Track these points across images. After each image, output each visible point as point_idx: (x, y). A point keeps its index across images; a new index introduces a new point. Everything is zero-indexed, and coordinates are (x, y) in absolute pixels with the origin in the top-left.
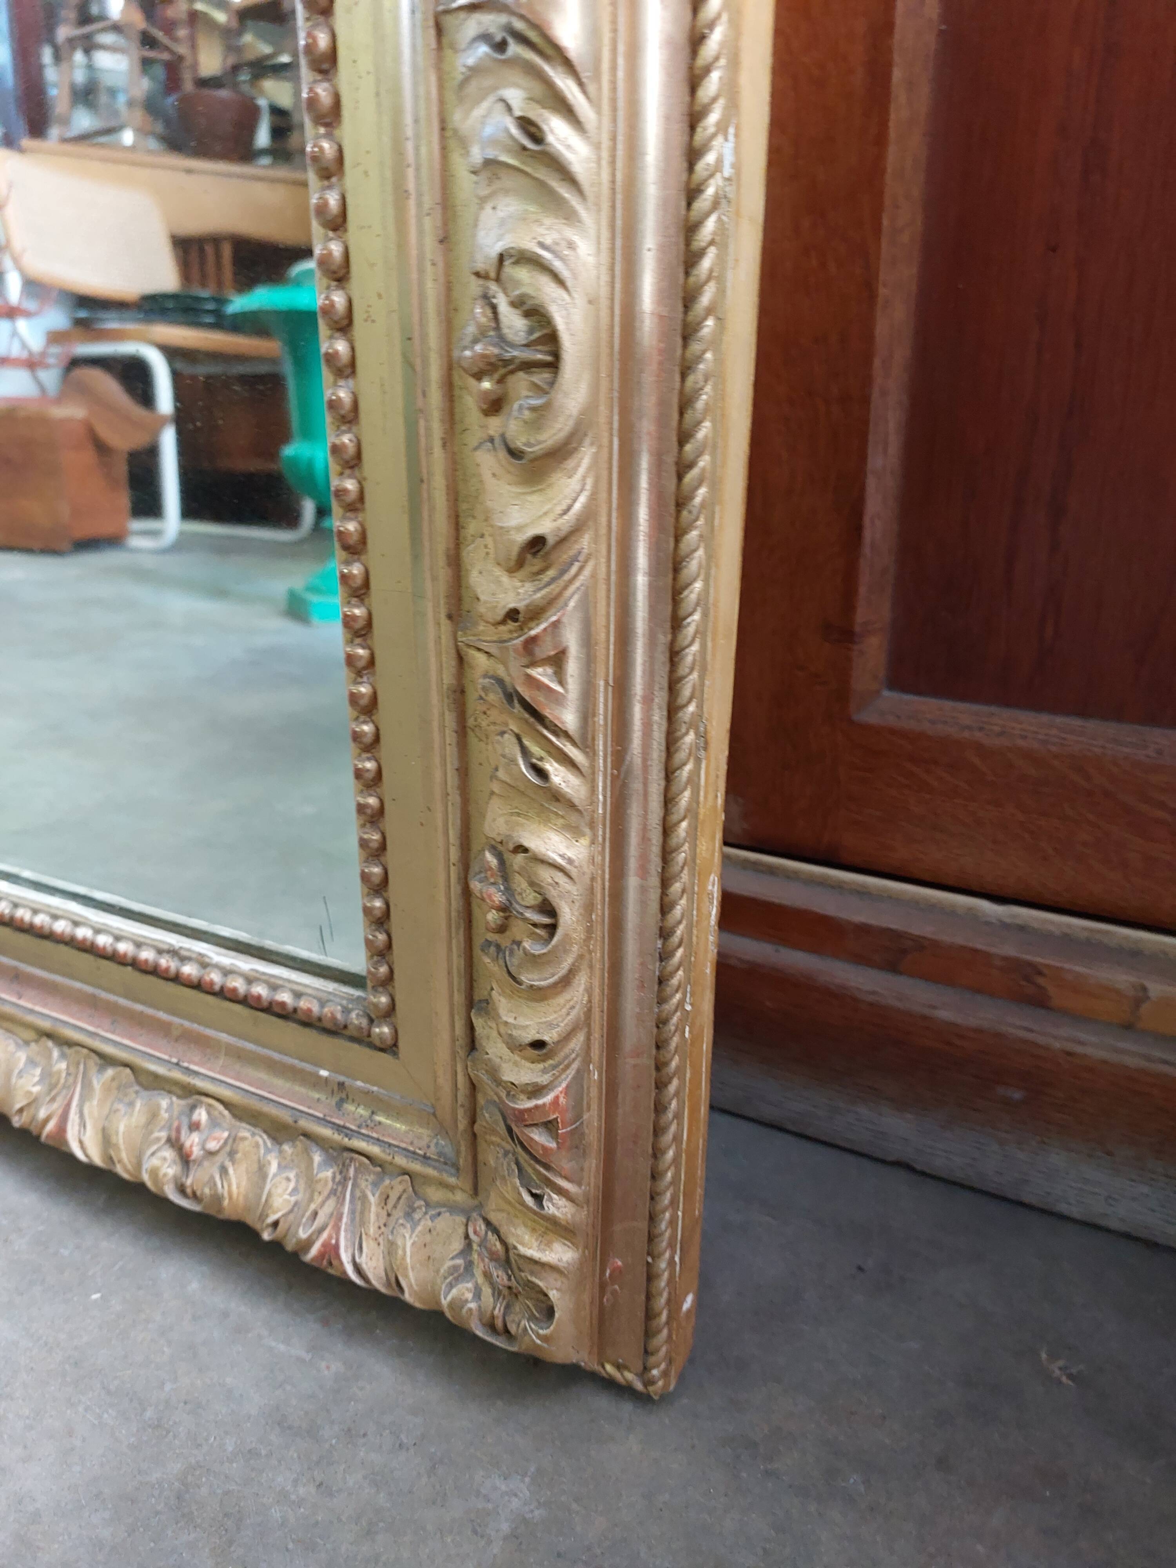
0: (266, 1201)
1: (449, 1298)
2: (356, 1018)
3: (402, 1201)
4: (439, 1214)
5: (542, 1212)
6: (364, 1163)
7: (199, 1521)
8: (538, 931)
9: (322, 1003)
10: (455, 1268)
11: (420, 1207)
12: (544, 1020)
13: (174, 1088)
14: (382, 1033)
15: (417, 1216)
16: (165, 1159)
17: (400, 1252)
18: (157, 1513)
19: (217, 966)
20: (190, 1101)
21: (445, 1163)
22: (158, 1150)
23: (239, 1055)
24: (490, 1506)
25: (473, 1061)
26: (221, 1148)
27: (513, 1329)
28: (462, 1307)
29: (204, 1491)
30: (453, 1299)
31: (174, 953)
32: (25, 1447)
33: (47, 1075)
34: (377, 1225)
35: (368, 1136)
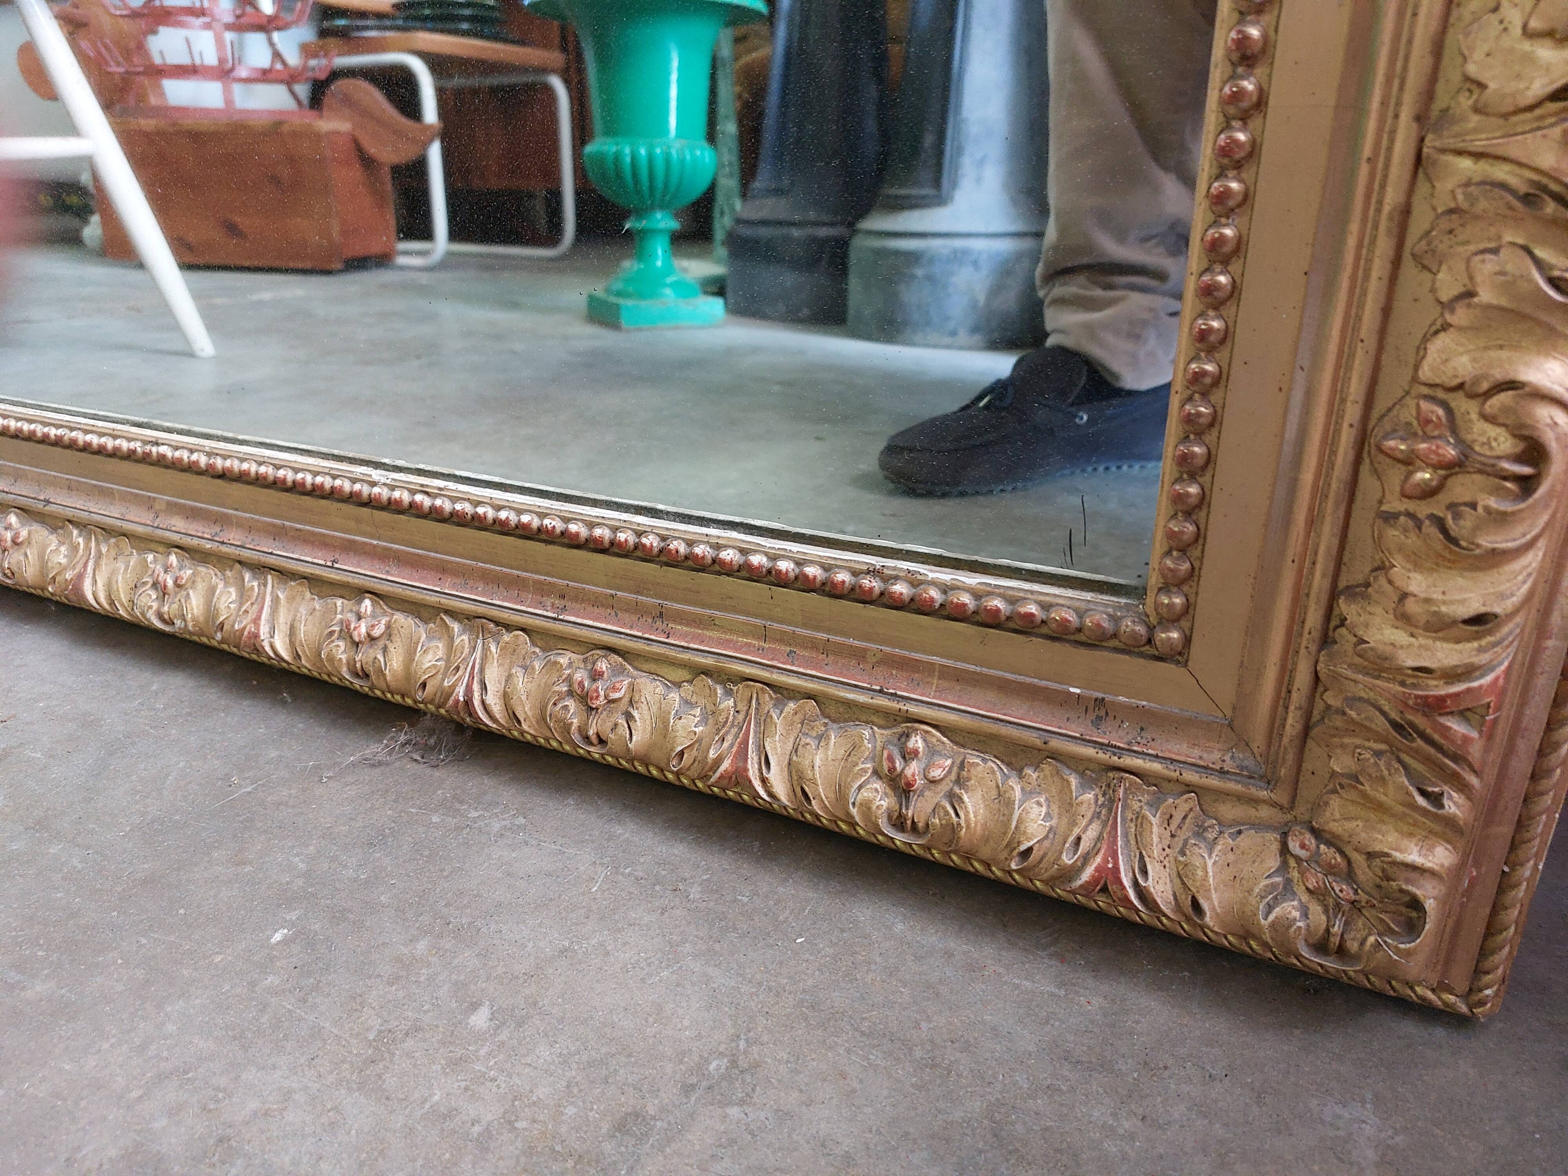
0: (1016, 827)
1: (1271, 918)
2: (1130, 625)
3: (1187, 821)
4: (1240, 832)
5: (1440, 812)
6: (1136, 783)
7: (1030, 1157)
8: (1509, 485)
9: (1080, 614)
10: (1274, 886)
11: (1212, 826)
12: (1492, 590)
13: (874, 718)
14: (1169, 639)
15: (1211, 835)
16: (876, 790)
17: (1200, 873)
18: (980, 1152)
19: (934, 583)
20: (899, 730)
21: (1251, 777)
22: (866, 782)
23: (959, 677)
24: (1341, 1133)
25: (1330, 656)
26: (946, 776)
27: (1353, 946)
28: (1290, 926)
29: (1019, 1127)
30: (1276, 918)
31: (874, 572)
32: (801, 1091)
33: (710, 714)
34: (1160, 846)
35: (1143, 753)
